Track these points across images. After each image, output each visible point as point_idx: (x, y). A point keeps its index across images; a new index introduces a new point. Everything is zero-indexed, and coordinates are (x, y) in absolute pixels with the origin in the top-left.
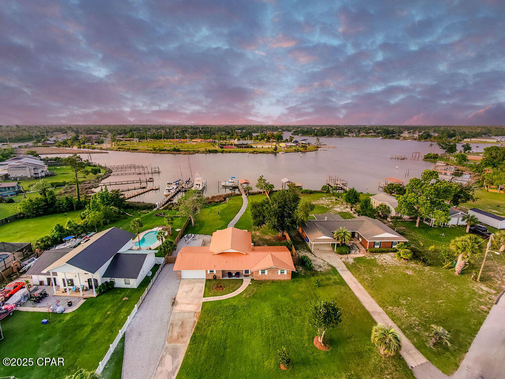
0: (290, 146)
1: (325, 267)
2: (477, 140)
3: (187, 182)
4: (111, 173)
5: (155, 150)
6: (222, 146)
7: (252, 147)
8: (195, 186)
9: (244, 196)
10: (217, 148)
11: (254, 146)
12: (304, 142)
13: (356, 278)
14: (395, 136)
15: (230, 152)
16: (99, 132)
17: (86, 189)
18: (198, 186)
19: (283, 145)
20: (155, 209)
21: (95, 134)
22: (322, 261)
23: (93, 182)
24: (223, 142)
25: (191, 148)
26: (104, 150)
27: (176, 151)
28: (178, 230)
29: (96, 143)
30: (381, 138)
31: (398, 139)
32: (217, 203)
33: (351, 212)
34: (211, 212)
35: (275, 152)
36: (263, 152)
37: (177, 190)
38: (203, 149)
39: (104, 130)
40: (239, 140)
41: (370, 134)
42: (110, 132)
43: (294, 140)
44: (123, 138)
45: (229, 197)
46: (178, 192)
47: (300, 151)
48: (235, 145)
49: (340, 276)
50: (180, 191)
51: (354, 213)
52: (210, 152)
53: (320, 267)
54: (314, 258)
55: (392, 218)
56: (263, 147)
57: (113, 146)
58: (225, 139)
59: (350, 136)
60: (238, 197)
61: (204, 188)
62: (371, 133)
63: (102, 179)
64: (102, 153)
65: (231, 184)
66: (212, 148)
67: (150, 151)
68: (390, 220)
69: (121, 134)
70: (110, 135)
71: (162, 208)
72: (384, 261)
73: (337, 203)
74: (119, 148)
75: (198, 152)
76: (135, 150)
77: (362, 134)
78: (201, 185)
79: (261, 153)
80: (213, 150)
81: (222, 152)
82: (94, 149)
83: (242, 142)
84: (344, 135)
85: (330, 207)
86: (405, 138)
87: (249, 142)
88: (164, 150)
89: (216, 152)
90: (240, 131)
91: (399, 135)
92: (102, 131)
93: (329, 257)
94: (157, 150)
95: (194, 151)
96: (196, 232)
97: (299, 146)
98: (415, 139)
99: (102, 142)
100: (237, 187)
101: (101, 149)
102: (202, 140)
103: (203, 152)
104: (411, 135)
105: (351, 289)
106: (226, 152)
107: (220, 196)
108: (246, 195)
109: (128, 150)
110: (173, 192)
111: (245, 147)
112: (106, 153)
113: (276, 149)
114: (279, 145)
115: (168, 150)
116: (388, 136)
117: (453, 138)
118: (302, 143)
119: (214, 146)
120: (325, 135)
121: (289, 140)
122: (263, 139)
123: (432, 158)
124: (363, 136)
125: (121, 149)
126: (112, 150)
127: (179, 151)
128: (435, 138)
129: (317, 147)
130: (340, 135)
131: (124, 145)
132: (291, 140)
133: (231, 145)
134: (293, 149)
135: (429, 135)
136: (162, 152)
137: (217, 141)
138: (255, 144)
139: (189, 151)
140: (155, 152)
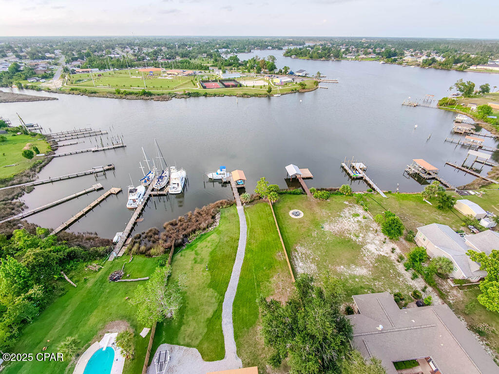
0: (286, 83)
2: (482, 67)
4: (56, 150)
5: (119, 93)
6: (204, 83)
7: (241, 86)
8: (172, 185)
10: (198, 88)
11: (243, 83)
12: (301, 74)
14: (396, 60)
15: (215, 95)
16: (48, 55)
17: (12, 200)
18: (176, 185)
19: (277, 80)
21: (43, 58)
24: (206, 75)
25: (166, 89)
26: (53, 92)
27: (147, 95)
29: (43, 77)
30: (382, 62)
31: (400, 64)
35: (269, 94)
38: (180, 91)
40: (224, 71)
41: (370, 56)
43: (289, 71)
44: (79, 67)
48: (221, 81)
50: (150, 196)
52: (189, 95)
56: (253, 87)
57: (65, 85)
58: (207, 68)
59: (348, 59)
60: (232, 210)
62: (370, 53)
63: (41, 169)
64: (49, 99)
65: (219, 177)
66: (191, 89)
67: (113, 96)
71: (124, 250)
73: (367, 229)
74: (72, 89)
75: (175, 96)
76: (93, 93)
77: (361, 56)
78: (180, 184)
79: (253, 95)
80: (194, 93)
81: (206, 95)
82: (39, 90)
83: (229, 75)
85: (360, 239)
86: (408, 64)
87: (237, 75)
88: (130, 94)
89: (197, 95)
90: (224, 50)
91: (401, 58)
94: (122, 94)
95: (169, 93)
97: (296, 83)
98: (419, 65)
101: (49, 90)
103: (181, 97)
104: (415, 58)
106: (211, 95)
107: (208, 212)
108: (242, 204)
109: (84, 93)
110: (140, 203)
111: (233, 86)
112: (55, 99)
113: (270, 91)
114: (272, 81)
115: (136, 94)
116: (390, 60)
117: (459, 65)
118: (298, 76)
119: (194, 85)
120: (322, 57)
121: (283, 71)
122: (252, 67)
123: (447, 105)
124: (363, 58)
125: (74, 92)
126: (63, 92)
127: (150, 94)
128: (440, 64)
129: (317, 83)
130: (338, 56)
131: (80, 81)
132: (285, 72)
133: (216, 81)
134: (290, 87)
135: (434, 60)
136: (129, 97)
137: (197, 71)
138: (244, 78)
139: (163, 94)
140: (119, 96)
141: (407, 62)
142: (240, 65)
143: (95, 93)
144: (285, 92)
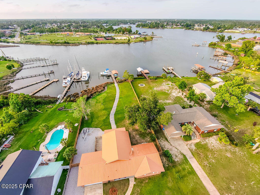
0: (137, 38)
1: (179, 155)
2: (231, 30)
3: (77, 74)
4: (23, 66)
5: (52, 43)
6: (96, 38)
7: (114, 39)
8: (83, 77)
9: (116, 84)
10: (93, 40)
11: (116, 38)
12: (144, 34)
13: (200, 165)
14: (191, 28)
15: (102, 43)
16: (10, 27)
17: (5, 85)
18: (85, 77)
19: (133, 36)
20: (58, 103)
21: (8, 28)
22: (176, 150)
23: (9, 77)
24: (96, 35)
25: (76, 41)
26: (16, 43)
27: (66, 43)
28: (76, 125)
29: (9, 37)
30: (184, 29)
31: (193, 30)
32: (100, 92)
33: (183, 96)
34: (97, 103)
35: (129, 42)
36: (122, 43)
37: (71, 82)
38: (84, 41)
39: (15, 24)
40: (106, 33)
41: (178, 27)
42: (19, 26)
43: (139, 32)
45: (106, 86)
46: (72, 83)
47: (143, 41)
48: (105, 37)
49: (190, 164)
50: (73, 82)
51: (185, 97)
52: (89, 43)
53: (176, 156)
54: (171, 147)
55: (207, 102)
56: (121, 39)
57: (22, 40)
58: (97, 32)
59: (168, 28)
60: (112, 85)
61: (89, 77)
62: (179, 25)
63: (16, 73)
64: (14, 46)
65: (106, 74)
66: (89, 40)
67: (49, 44)
68: (206, 103)
69: (26, 29)
70: (19, 29)
71: (63, 100)
72: (212, 144)
73: (173, 88)
74: (27, 42)
75: (81, 44)
76: (38, 43)
77: (174, 27)
78: (87, 77)
79: (120, 43)
80: (91, 42)
81: (97, 43)
82: (8, 43)
83: (108, 35)
84: (165, 27)
85: (169, 92)
86: (196, 30)
87: (112, 35)
88: (58, 43)
89: (92, 43)
90: (105, 24)
91: (193, 27)
92: (13, 26)
93: (179, 145)
94: (54, 43)
95: (78, 43)
96: (89, 126)
97: (142, 38)
98: (201, 30)
99: (14, 36)
100: (111, 76)
101: (14, 43)
102: (82, 33)
103: (85, 44)
104: (199, 27)
105: (199, 179)
106: (100, 43)
107: (101, 86)
108: (117, 83)
109: (33, 43)
110: (69, 84)
111: (111, 39)
112: (18, 46)
113: (129, 41)
114: (130, 37)
115: (61, 43)
116: (188, 28)
117: (220, 30)
118: (143, 35)
119: (91, 39)
120: (155, 27)
121: (135, 33)
122: (120, 31)
123: (213, 45)
124: (175, 28)
125: (28, 43)
126: (22, 43)
127: (68, 43)
128: (211, 29)
129: (152, 38)
130: (163, 27)
131: (30, 38)
132: (137, 33)
133: (102, 37)
134: (139, 39)
135: (208, 28)
136: (57, 44)
137: (92, 34)
138: (116, 36)
139: (75, 43)
140: (52, 44)
141: (196, 29)
142: (114, 30)
143: (39, 43)
144: (137, 42)
